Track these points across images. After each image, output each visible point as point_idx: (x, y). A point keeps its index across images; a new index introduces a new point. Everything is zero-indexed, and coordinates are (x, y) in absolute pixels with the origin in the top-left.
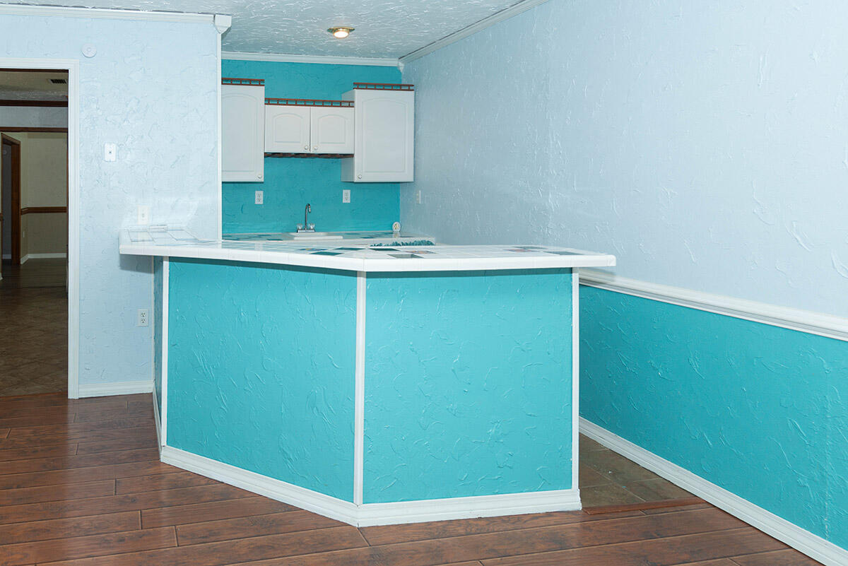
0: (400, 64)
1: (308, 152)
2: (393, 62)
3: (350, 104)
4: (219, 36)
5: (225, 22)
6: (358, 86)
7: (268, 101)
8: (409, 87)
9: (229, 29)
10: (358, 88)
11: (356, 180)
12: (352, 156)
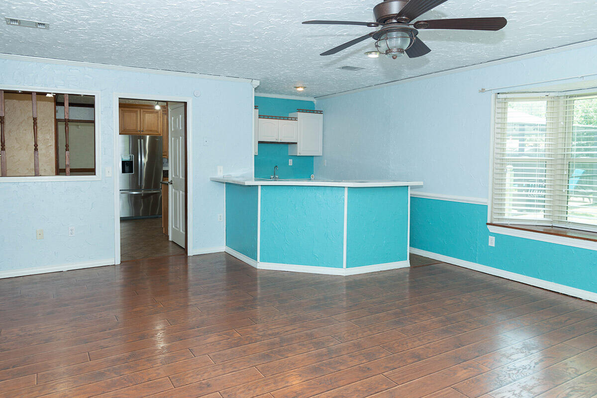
0: (315, 100)
1: (277, 141)
2: (312, 99)
3: (296, 119)
4: (254, 89)
5: (257, 83)
6: (299, 110)
7: (260, 117)
8: (321, 112)
9: (258, 86)
10: (299, 112)
11: (298, 155)
12: (296, 143)
